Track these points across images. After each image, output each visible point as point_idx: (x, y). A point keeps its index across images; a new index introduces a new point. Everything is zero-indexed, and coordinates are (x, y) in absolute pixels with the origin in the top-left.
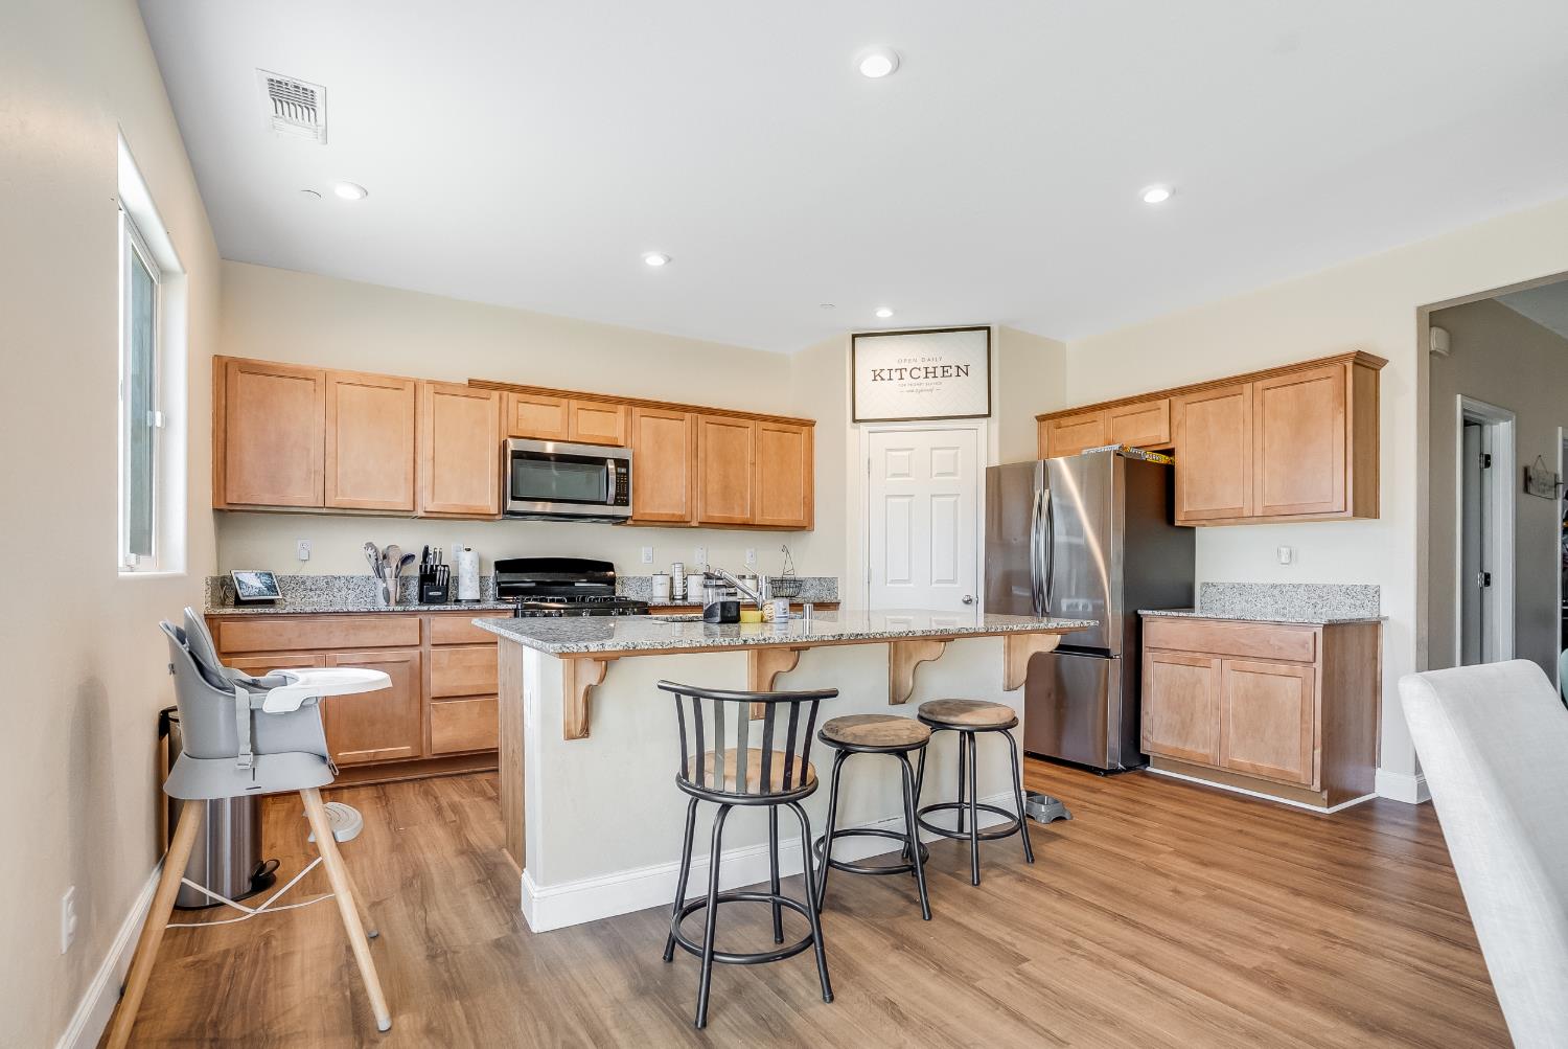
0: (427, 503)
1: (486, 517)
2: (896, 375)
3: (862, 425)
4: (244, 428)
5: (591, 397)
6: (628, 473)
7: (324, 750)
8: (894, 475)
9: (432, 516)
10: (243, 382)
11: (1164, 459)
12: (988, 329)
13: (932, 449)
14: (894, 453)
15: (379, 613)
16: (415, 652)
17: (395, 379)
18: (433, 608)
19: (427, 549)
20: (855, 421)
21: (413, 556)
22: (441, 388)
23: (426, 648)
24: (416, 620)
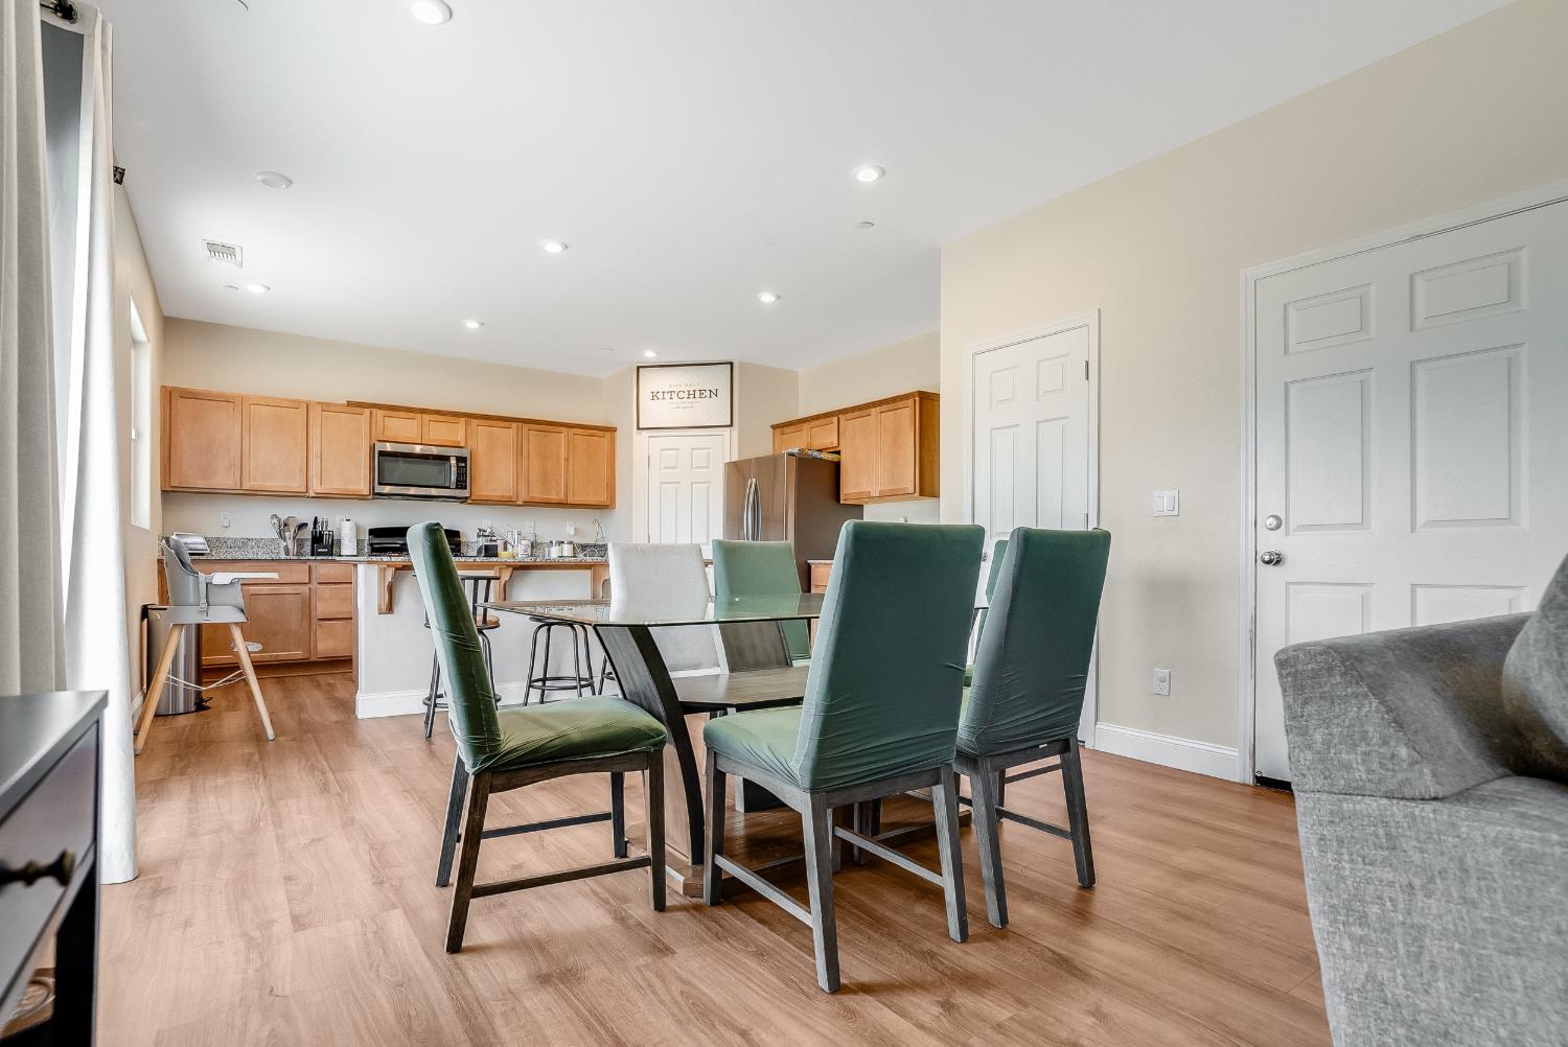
0: (316, 487)
1: (361, 498)
2: (667, 396)
3: (643, 432)
4: (183, 435)
5: (438, 412)
6: (466, 467)
7: (243, 606)
8: (666, 468)
9: (319, 497)
10: (183, 406)
11: (834, 457)
12: (731, 364)
13: (693, 449)
14: (666, 452)
15: (280, 560)
16: (306, 588)
17: (294, 401)
18: (319, 558)
19: (316, 519)
20: (638, 428)
21: (306, 524)
22: (326, 407)
23: (314, 585)
24: (306, 567)
